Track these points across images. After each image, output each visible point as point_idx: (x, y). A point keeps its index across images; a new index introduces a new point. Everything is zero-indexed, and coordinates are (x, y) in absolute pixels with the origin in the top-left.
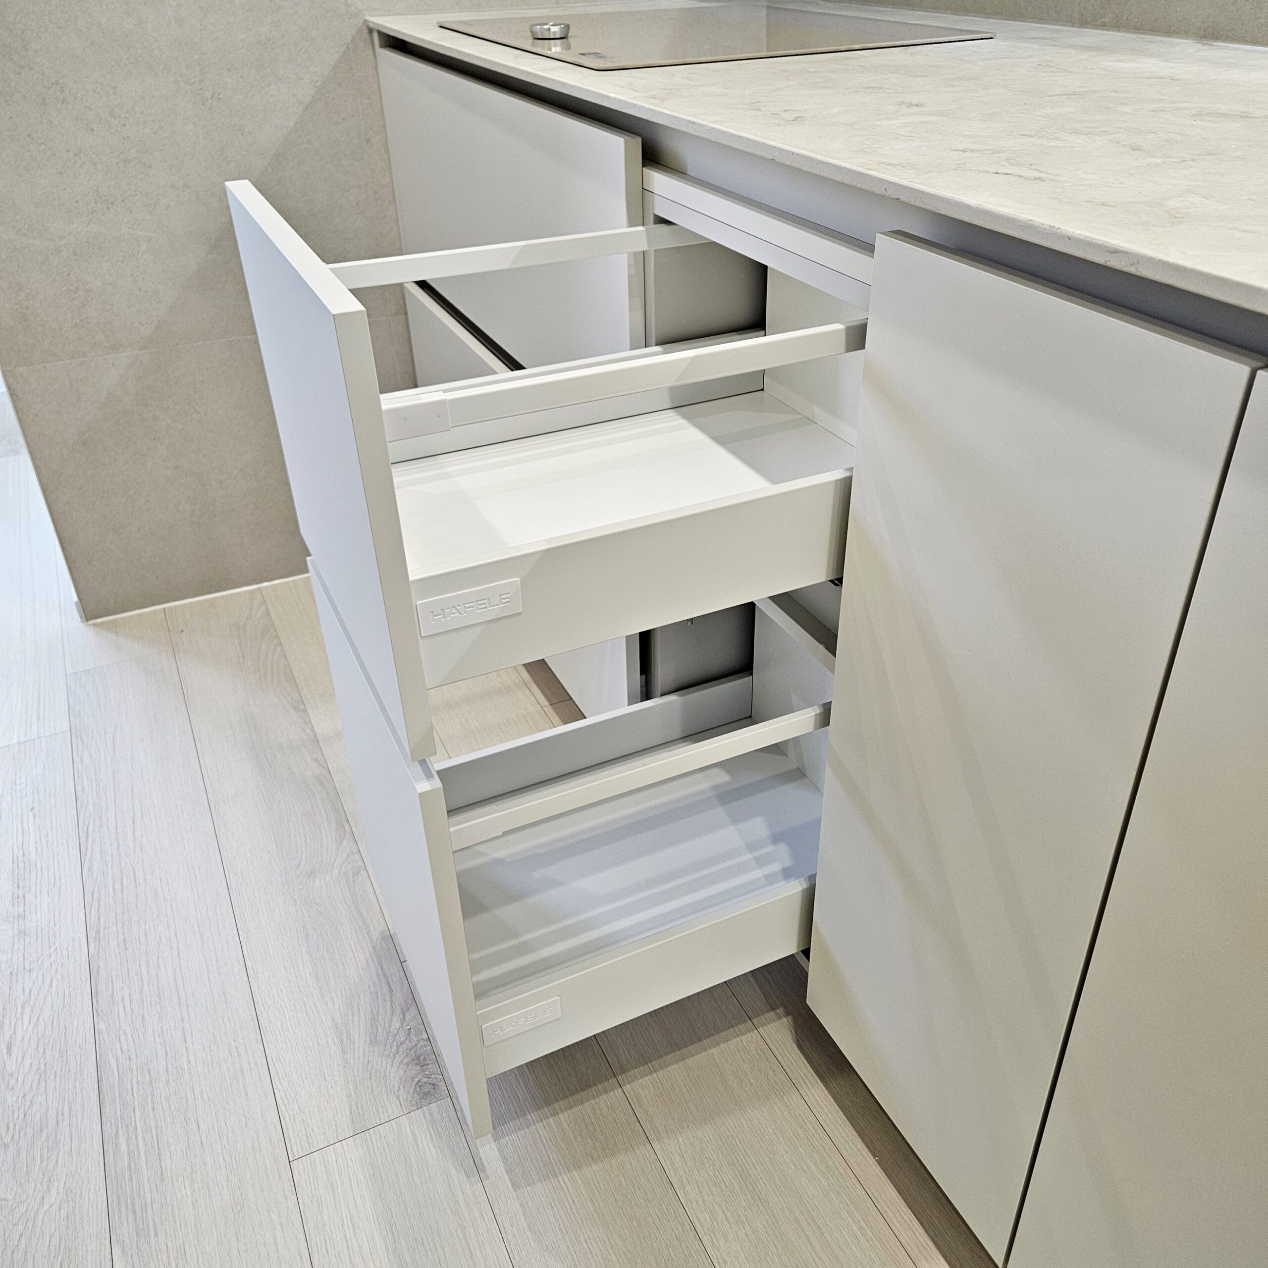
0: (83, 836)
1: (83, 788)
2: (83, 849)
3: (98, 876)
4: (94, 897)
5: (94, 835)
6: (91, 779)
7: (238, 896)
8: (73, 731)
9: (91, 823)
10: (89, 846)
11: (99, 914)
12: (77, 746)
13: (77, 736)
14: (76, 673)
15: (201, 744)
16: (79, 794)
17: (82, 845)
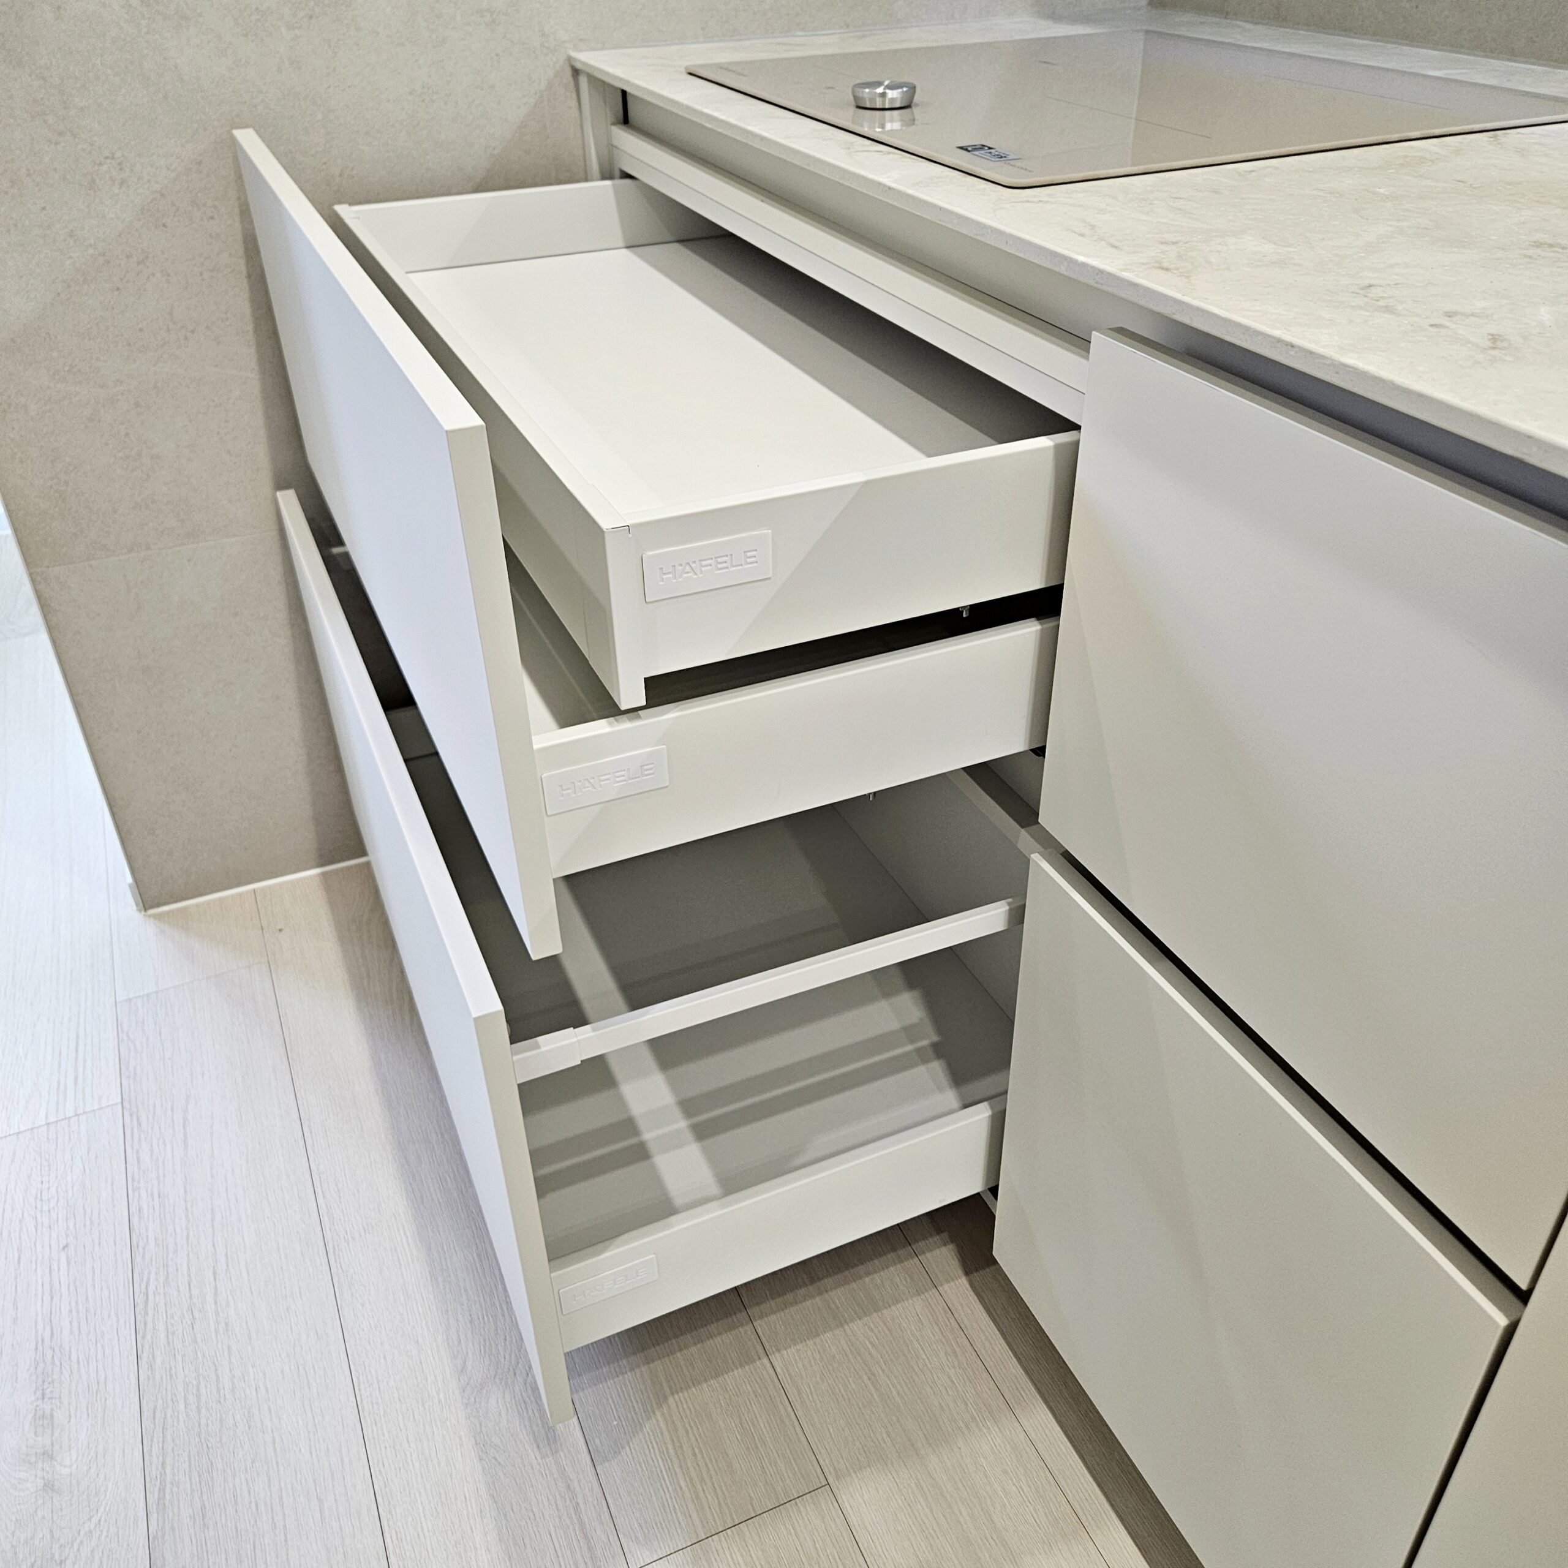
0: (140, 1300)
1: (140, 1210)
2: (140, 1326)
3: (162, 1379)
4: (157, 1421)
5: (157, 1300)
6: (152, 1194)
7: (374, 1426)
8: (126, 1104)
9: (153, 1276)
10: (149, 1319)
11: (163, 1455)
12: (132, 1129)
13: (131, 1115)
14: (130, 1000)
15: (311, 1133)
16: (135, 1220)
17: (138, 1317)
